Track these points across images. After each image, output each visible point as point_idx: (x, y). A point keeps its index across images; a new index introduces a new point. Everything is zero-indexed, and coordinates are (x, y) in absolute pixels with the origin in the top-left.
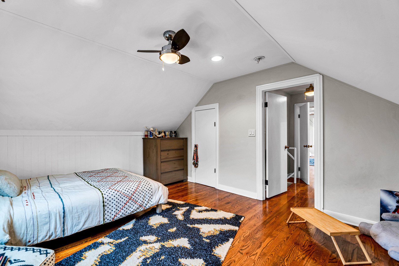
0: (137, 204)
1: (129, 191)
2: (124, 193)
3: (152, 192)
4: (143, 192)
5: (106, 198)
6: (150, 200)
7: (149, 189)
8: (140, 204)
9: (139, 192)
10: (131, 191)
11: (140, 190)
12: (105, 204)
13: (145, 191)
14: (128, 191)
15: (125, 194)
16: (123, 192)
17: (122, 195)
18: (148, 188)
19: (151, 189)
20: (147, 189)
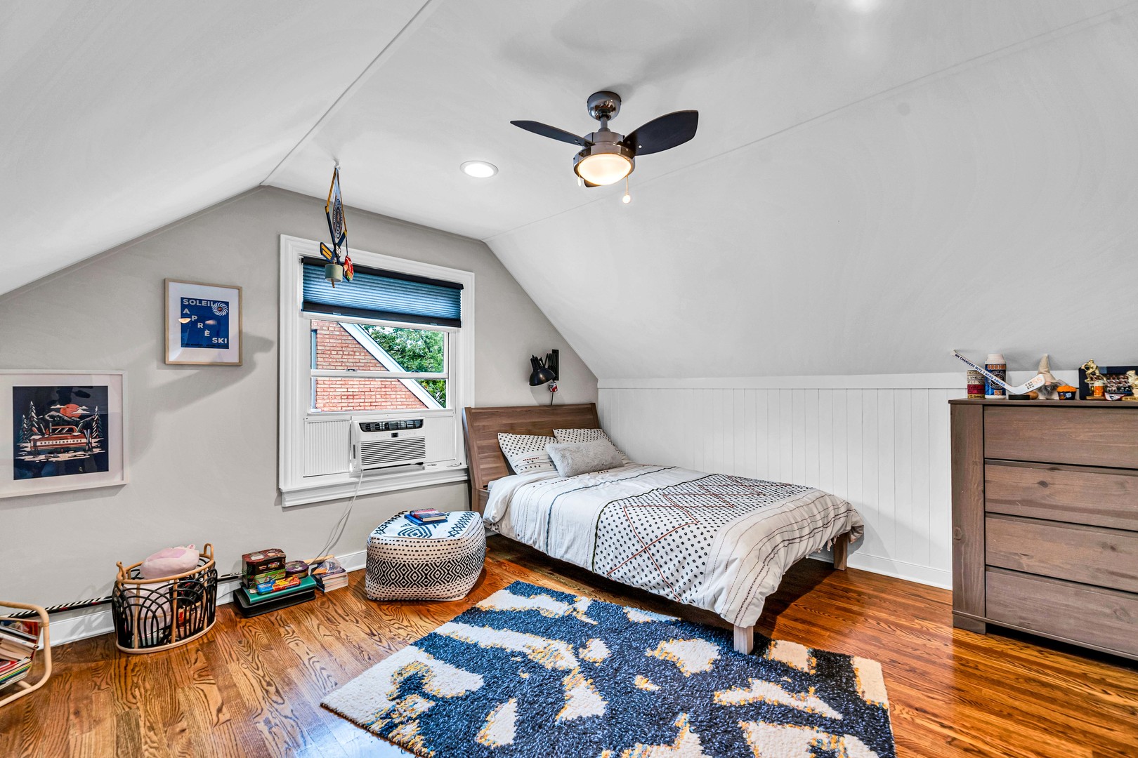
0: (659, 573)
1: (649, 530)
2: (637, 528)
3: (703, 564)
4: (681, 552)
5: (602, 522)
6: (695, 583)
7: (699, 550)
8: (665, 576)
9: (669, 545)
10: (653, 532)
11: (674, 540)
12: (600, 533)
13: (687, 549)
14: (645, 529)
15: (637, 531)
16: (635, 525)
17: (631, 531)
18: (697, 547)
19: (706, 554)
20: (694, 549)
